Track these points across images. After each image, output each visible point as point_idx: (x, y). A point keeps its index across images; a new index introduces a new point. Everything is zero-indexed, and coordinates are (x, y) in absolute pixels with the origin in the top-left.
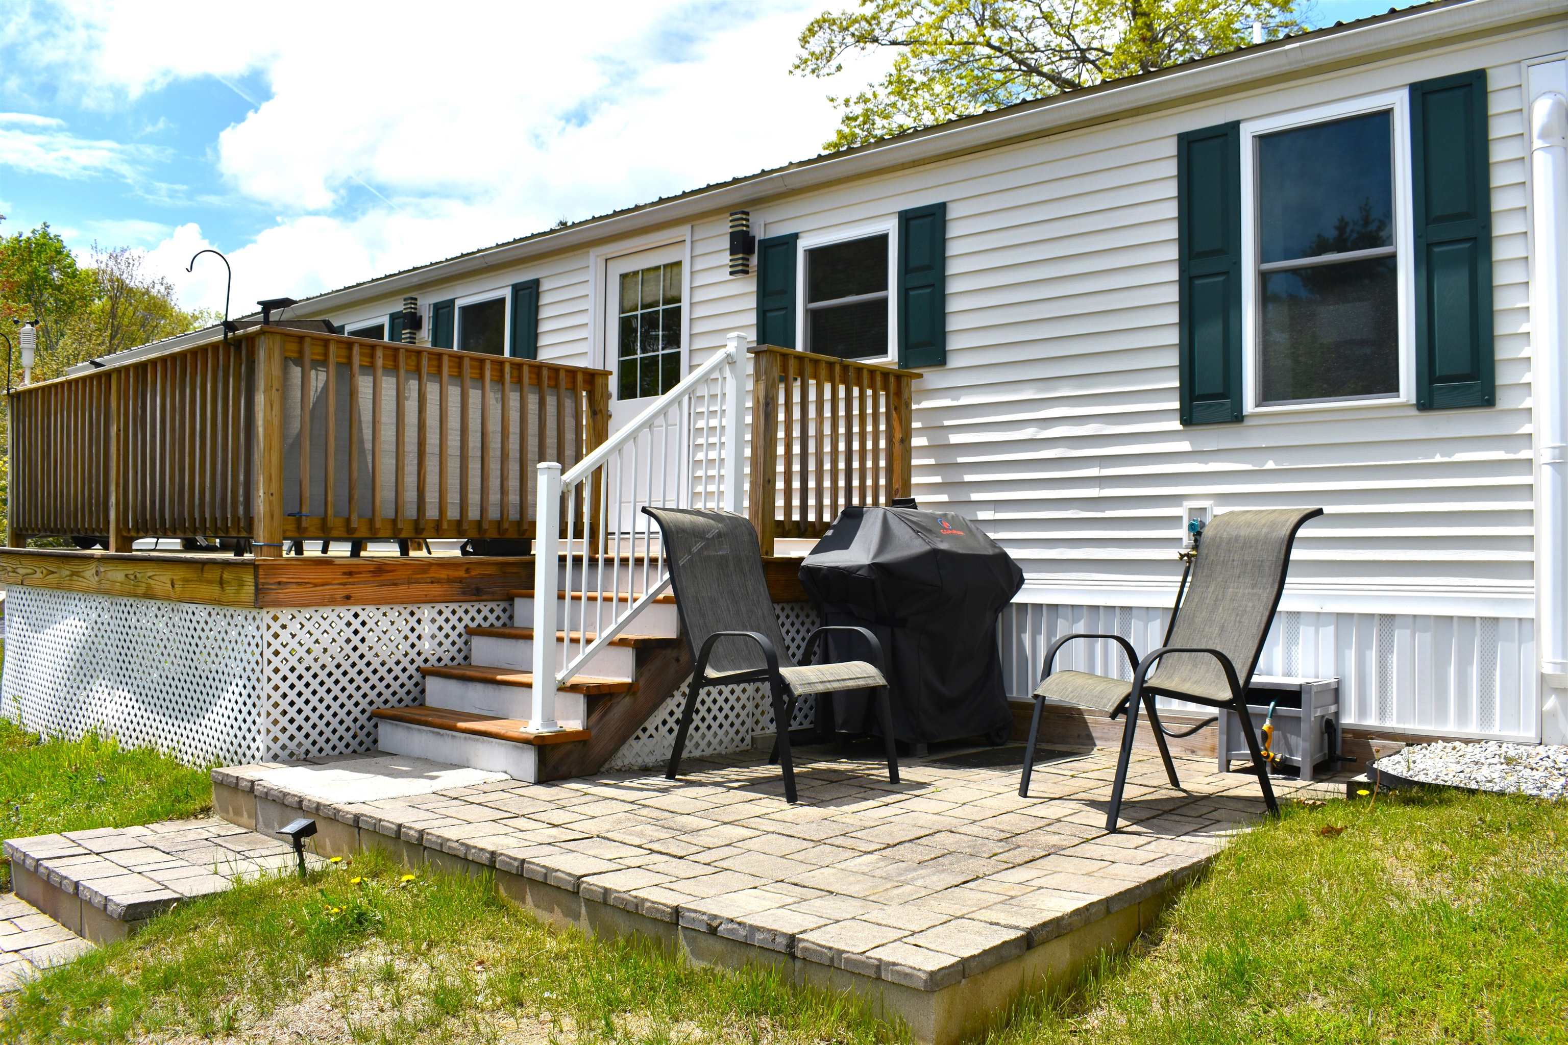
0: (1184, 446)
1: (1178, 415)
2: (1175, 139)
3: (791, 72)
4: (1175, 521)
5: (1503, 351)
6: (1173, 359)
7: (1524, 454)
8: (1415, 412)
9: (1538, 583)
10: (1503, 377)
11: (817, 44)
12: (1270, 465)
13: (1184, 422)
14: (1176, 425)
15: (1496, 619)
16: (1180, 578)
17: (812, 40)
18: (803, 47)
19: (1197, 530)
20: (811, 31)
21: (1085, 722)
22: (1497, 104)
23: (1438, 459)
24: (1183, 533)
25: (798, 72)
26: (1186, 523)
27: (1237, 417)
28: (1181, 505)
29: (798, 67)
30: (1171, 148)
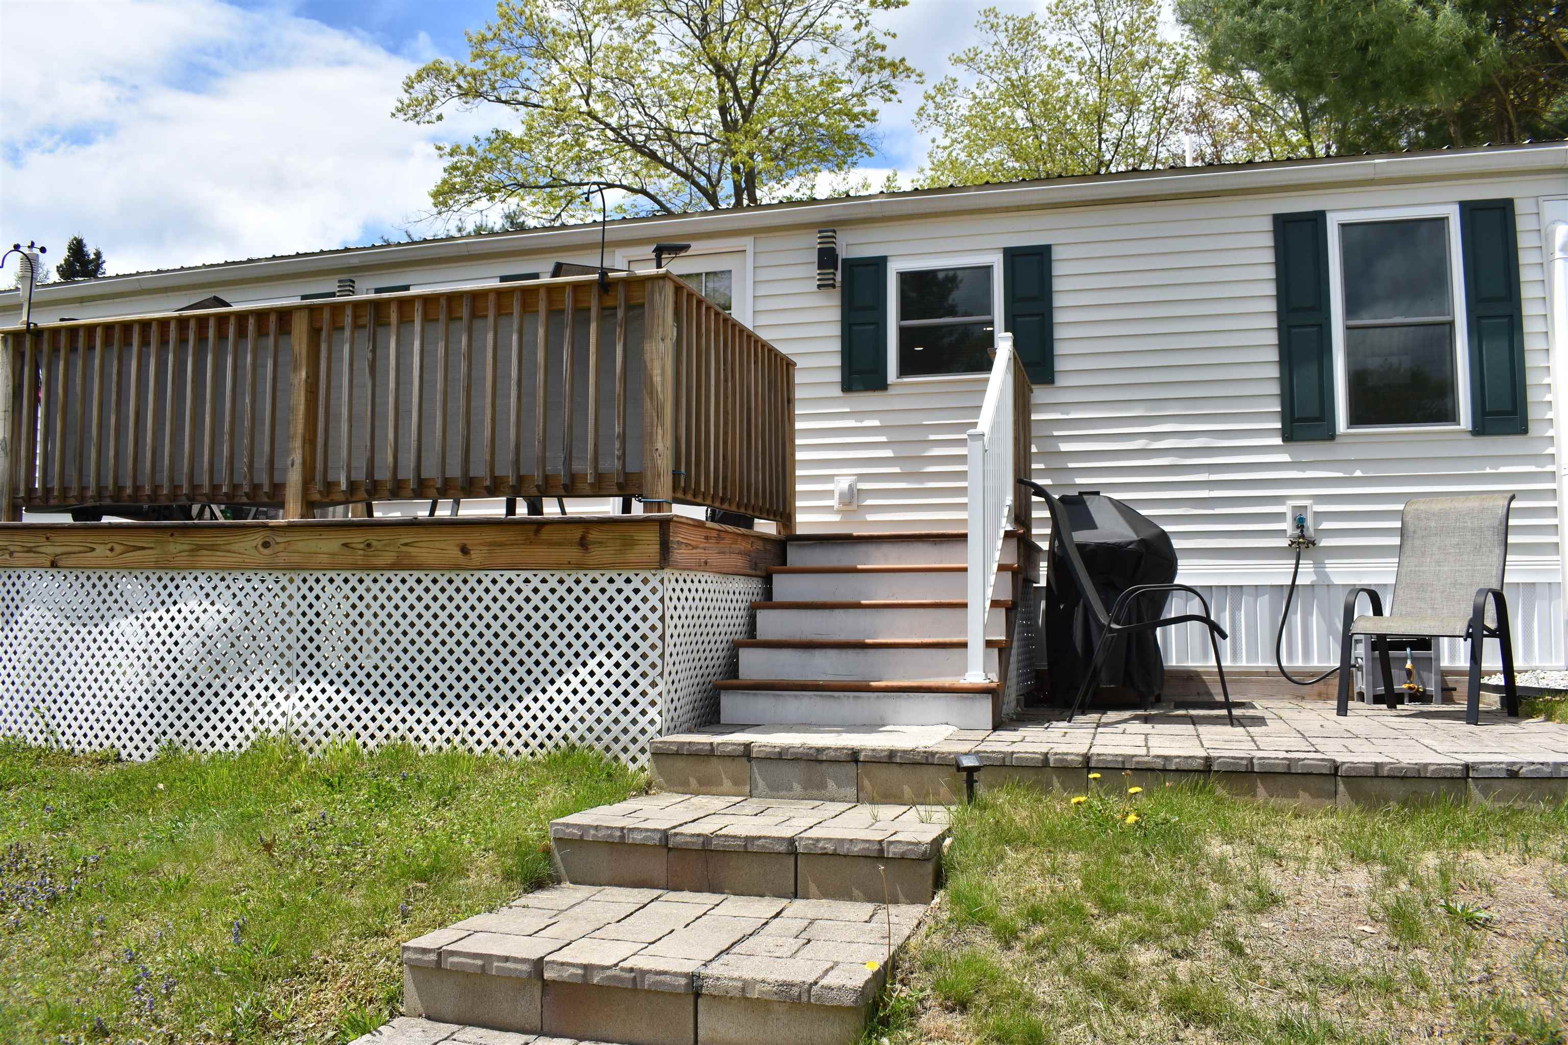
0: (1285, 458)
1: (1279, 433)
2: (1270, 219)
3: (393, 115)
4: (1280, 516)
5: (1532, 396)
6: (1275, 389)
7: (1550, 468)
8: (1470, 437)
9: (1563, 558)
10: (1533, 413)
11: (421, 90)
12: (1358, 473)
13: (1286, 439)
14: (1278, 441)
15: (1534, 584)
16: (1294, 562)
17: (417, 86)
18: (406, 91)
19: (1300, 523)
20: (420, 78)
21: (1203, 682)
22: (1523, 223)
23: (1488, 470)
24: (1287, 525)
25: (401, 116)
26: (1289, 517)
27: (1330, 435)
28: (1284, 504)
29: (398, 111)
30: (1268, 225)
